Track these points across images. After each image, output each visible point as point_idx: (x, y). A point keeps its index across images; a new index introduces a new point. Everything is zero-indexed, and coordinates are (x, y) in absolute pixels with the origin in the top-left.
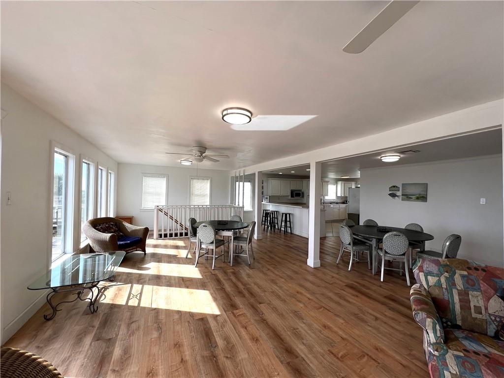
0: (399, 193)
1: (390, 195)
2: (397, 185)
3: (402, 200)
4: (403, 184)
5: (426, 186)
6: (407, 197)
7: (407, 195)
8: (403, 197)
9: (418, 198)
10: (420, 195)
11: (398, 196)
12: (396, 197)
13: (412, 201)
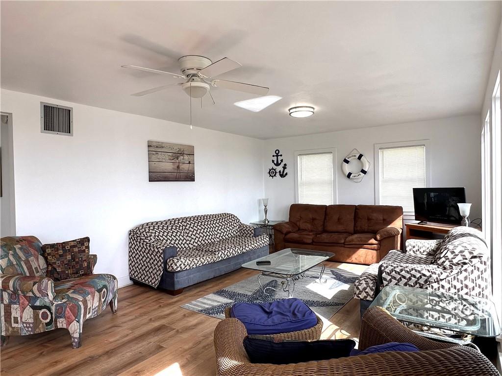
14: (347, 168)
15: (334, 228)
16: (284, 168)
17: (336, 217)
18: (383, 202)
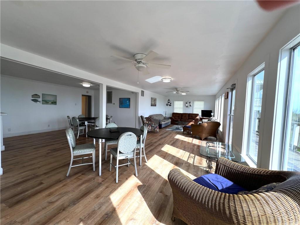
0: (40, 99)
1: (33, 100)
2: (38, 94)
3: (43, 104)
4: (43, 94)
5: (56, 96)
6: (45, 102)
7: (46, 101)
8: (43, 102)
9: (52, 103)
10: (53, 101)
11: (39, 101)
12: (38, 102)
13: (49, 104)
14: (187, 105)
15: (184, 118)
16: (171, 104)
17: (184, 116)
18: (195, 113)
